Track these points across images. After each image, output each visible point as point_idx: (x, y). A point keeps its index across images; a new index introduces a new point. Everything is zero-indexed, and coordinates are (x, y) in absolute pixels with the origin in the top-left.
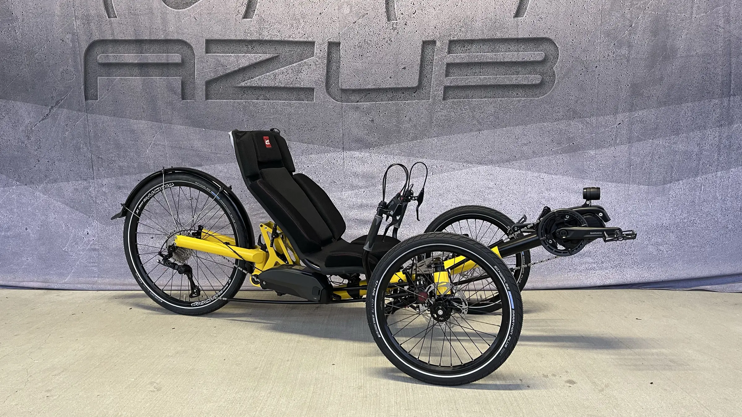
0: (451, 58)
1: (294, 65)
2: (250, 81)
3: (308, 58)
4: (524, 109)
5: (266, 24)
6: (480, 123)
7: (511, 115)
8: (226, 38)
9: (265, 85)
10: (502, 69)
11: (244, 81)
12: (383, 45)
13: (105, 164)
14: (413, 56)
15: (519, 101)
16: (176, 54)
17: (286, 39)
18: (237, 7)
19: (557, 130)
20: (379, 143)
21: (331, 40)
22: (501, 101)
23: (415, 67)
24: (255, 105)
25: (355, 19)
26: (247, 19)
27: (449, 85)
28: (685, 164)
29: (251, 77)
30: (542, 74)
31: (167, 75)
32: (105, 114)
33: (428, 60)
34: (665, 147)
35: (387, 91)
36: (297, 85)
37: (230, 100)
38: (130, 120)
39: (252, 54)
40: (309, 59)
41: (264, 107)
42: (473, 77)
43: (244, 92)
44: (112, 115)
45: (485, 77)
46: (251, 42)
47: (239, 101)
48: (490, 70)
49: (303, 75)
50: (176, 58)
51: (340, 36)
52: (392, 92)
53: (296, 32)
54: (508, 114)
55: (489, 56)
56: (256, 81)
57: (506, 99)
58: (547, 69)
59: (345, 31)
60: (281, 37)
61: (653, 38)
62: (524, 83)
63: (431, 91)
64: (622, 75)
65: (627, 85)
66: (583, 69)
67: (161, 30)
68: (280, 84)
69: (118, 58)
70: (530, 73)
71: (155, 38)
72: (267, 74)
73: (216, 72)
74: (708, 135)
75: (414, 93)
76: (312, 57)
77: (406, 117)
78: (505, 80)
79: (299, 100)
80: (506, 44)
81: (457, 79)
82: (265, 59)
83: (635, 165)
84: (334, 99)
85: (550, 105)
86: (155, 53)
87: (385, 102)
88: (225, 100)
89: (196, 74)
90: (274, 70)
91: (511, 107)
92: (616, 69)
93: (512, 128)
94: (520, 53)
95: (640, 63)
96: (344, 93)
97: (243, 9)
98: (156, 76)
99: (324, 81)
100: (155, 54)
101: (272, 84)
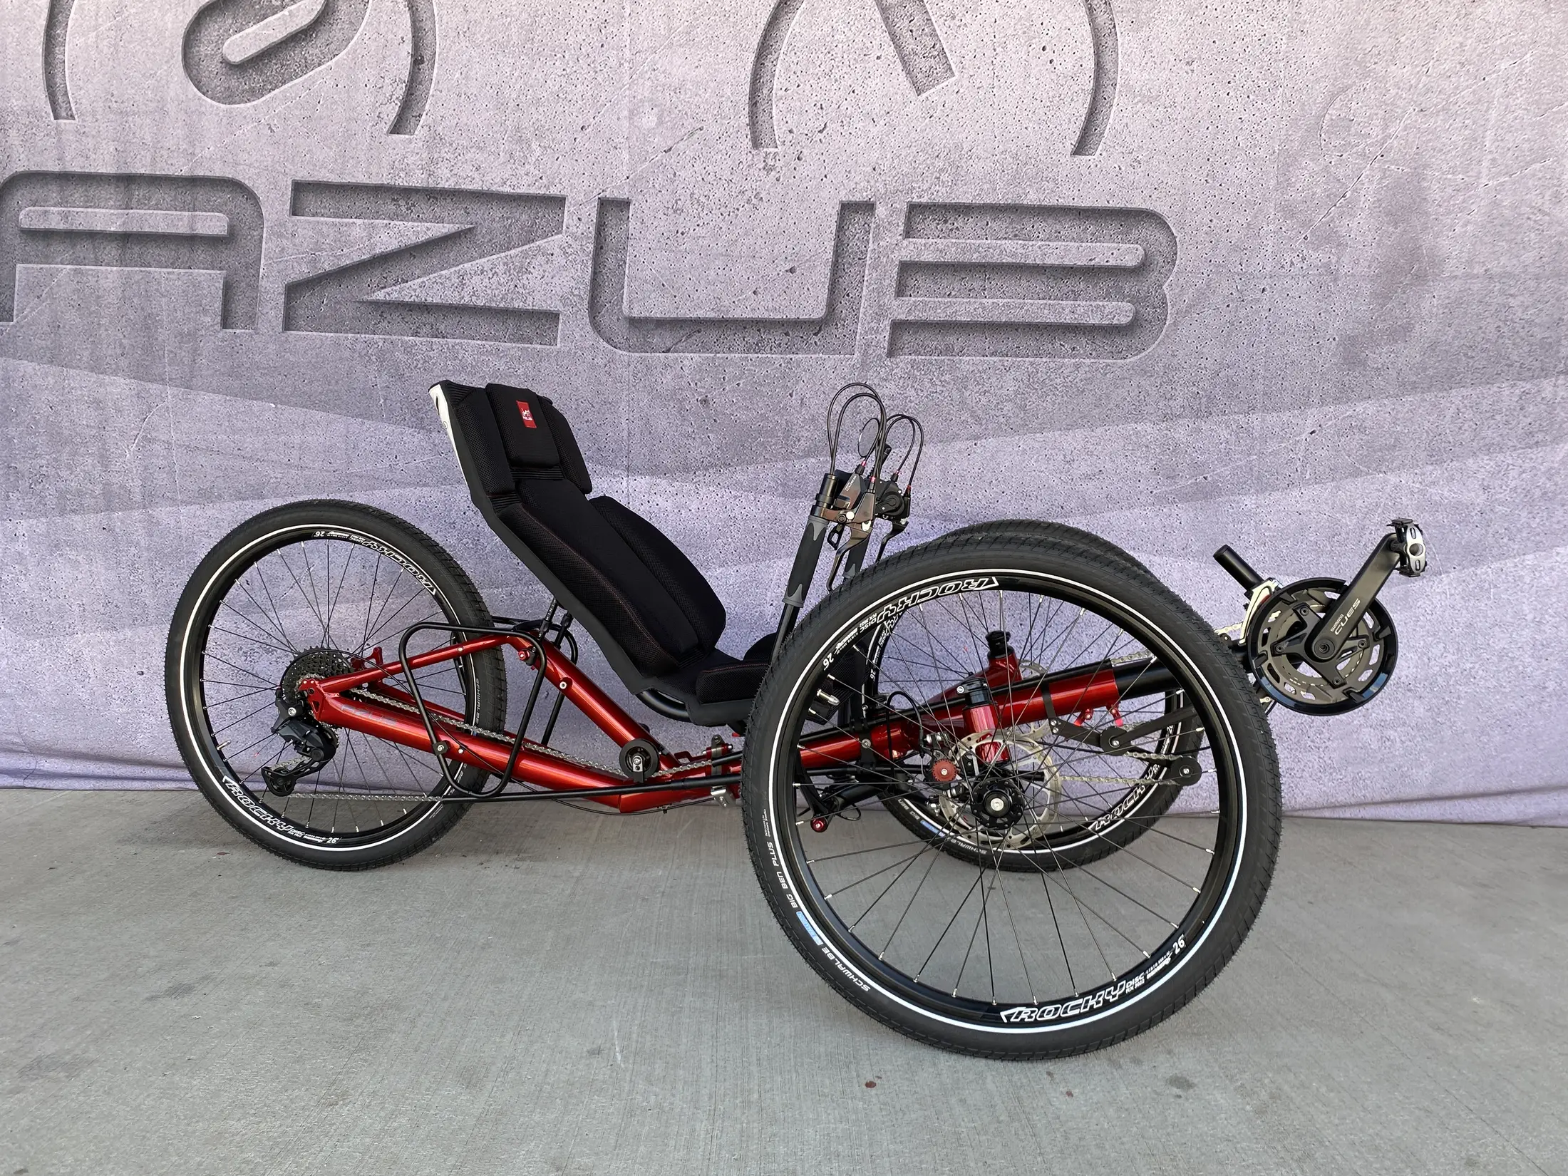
0: (912, 248)
1: (512, 252)
2: (398, 288)
3: (547, 236)
4: (1088, 386)
5: (447, 150)
6: (978, 420)
7: (1057, 401)
8: (344, 181)
9: (437, 300)
10: (1039, 285)
11: (382, 288)
12: (738, 209)
13: (23, 484)
14: (814, 240)
15: (1077, 367)
16: (216, 214)
17: (494, 188)
18: (377, 105)
19: (1169, 444)
20: (719, 459)
21: (608, 194)
22: (1032, 364)
23: (819, 268)
24: (408, 350)
25: (670, 143)
26: (402, 136)
27: (903, 317)
28: (1455, 534)
29: (402, 279)
30: (1134, 300)
31: (189, 264)
32: (31, 357)
33: (852, 253)
34: (1412, 493)
35: (745, 328)
36: (517, 304)
37: (346, 335)
38: (90, 374)
39: (408, 221)
40: (549, 239)
41: (431, 354)
42: (965, 300)
43: (381, 316)
44: (45, 359)
45: (996, 301)
46: (407, 192)
47: (367, 336)
48: (1010, 284)
49: (532, 280)
50: (213, 223)
51: (631, 183)
52: (759, 330)
53: (522, 171)
54: (1048, 398)
55: (1008, 249)
56: (415, 290)
57: (1044, 360)
58: (1148, 288)
59: (642, 171)
60: (481, 183)
61: (1391, 229)
62: (1092, 321)
63: (859, 331)
64: (1322, 314)
65: (1331, 340)
66: (1232, 294)
67: (182, 153)
68: (474, 298)
69: (70, 218)
70: (1107, 296)
71: (164, 173)
72: (443, 272)
73: (314, 261)
74: (1508, 466)
75: (816, 334)
76: (557, 234)
77: (791, 395)
78: (1046, 311)
79: (521, 339)
80: (1050, 221)
81: (926, 304)
82: (439, 234)
83: (1343, 535)
84: (608, 342)
85: (1152, 379)
86: (161, 209)
87: (740, 355)
88: (332, 334)
89: (262, 266)
90: (461, 263)
91: (1058, 381)
92: (1309, 297)
93: (1057, 433)
94: (1084, 245)
95: (1360, 287)
96: (636, 327)
97: (392, 111)
98: (161, 267)
99: (586, 297)
100: (163, 212)
101: (453, 298)
